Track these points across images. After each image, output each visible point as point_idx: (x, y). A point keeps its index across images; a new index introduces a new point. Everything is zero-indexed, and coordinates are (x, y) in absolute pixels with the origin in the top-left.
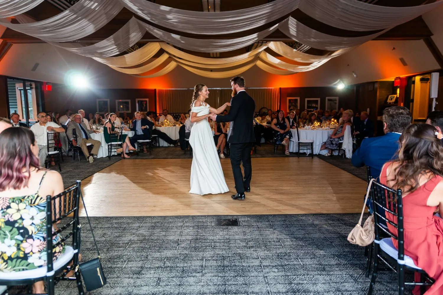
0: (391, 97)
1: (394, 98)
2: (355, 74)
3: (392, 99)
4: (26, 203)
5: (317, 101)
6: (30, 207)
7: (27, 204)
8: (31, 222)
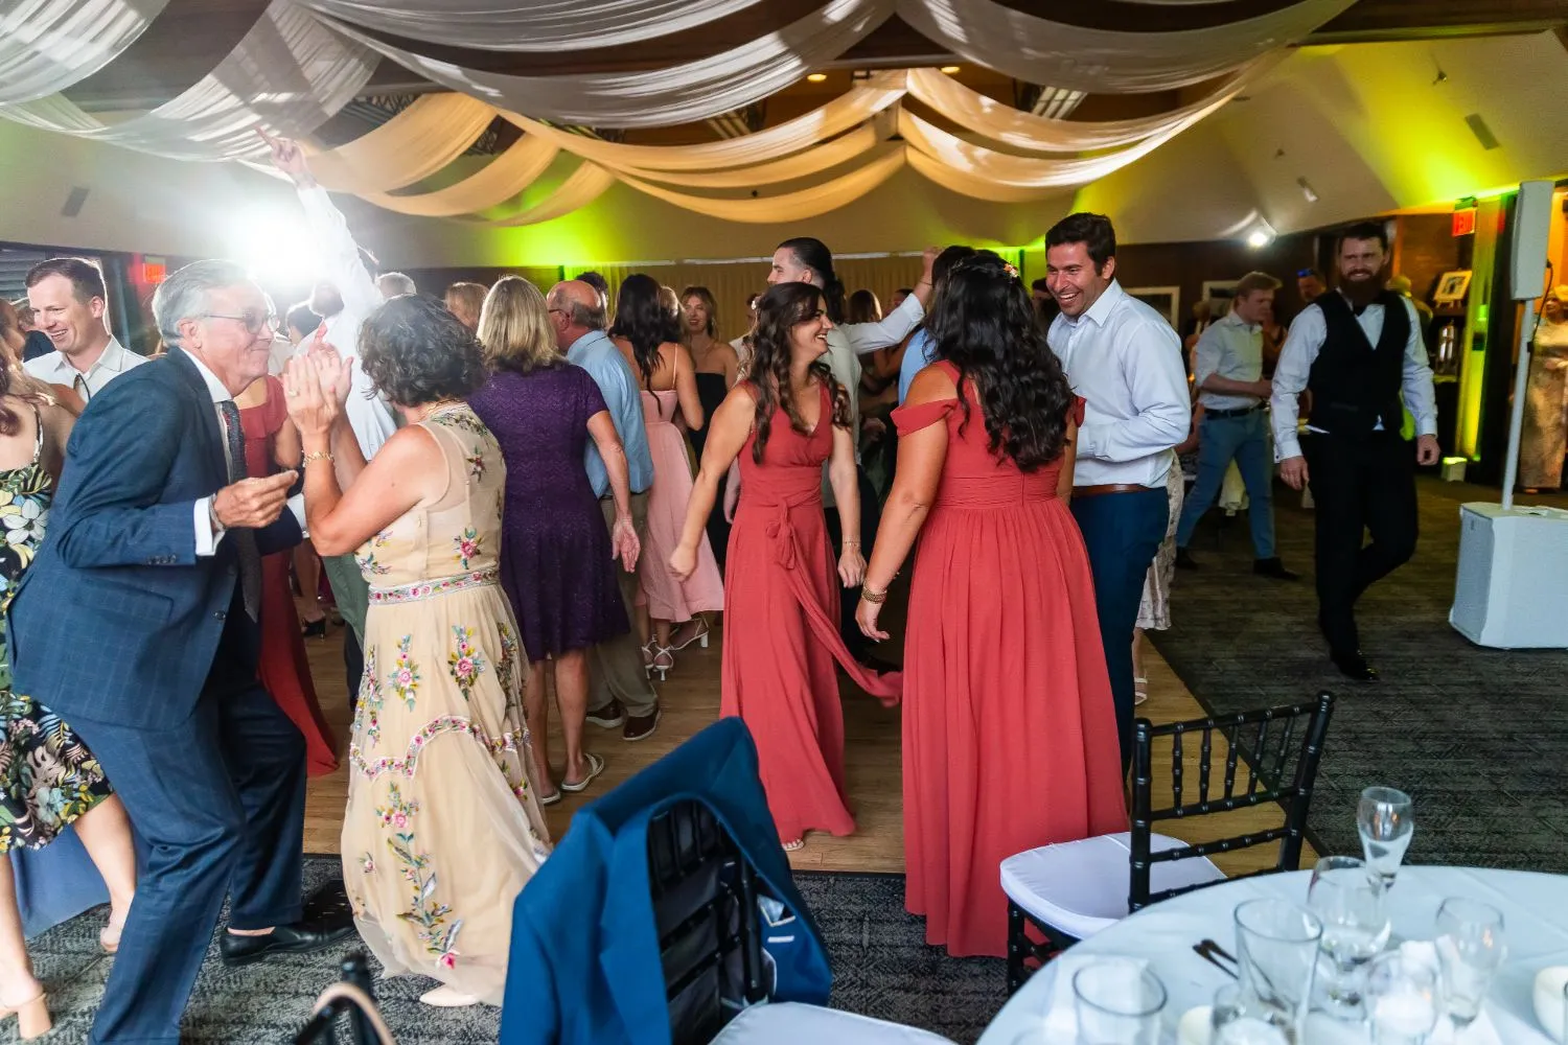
0: (1449, 280)
1: (1461, 283)
2: (1313, 192)
3: (1452, 288)
4: (12, 490)
5: (1168, 297)
6: (23, 499)
7: (16, 491)
8: (25, 535)
